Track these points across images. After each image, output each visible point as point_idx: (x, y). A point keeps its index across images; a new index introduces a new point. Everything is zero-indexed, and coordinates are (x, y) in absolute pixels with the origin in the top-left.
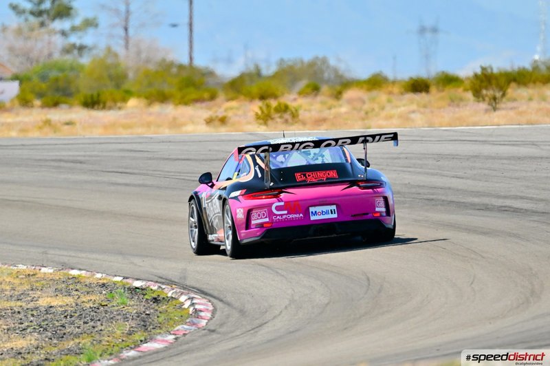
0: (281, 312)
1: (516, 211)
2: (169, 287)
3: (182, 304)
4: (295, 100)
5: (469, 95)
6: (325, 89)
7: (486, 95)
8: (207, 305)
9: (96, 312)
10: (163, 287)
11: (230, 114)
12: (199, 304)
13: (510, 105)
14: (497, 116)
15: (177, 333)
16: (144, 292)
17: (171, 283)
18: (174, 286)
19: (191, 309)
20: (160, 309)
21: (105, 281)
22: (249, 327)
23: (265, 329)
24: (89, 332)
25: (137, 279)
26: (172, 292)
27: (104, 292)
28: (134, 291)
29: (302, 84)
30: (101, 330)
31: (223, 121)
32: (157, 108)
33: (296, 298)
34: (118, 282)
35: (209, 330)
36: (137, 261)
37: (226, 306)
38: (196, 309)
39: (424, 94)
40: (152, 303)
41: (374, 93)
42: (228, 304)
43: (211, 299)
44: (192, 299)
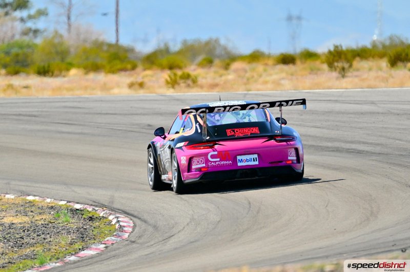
0: (184, 228)
1: (360, 152)
2: (101, 209)
3: (111, 221)
4: (195, 70)
5: (325, 67)
7: (338, 66)
8: (129, 223)
9: (46, 227)
10: (97, 209)
11: (146, 80)
12: (123, 222)
13: (355, 73)
14: (345, 82)
15: (107, 242)
16: (83, 212)
17: (103, 206)
18: (104, 208)
19: (117, 225)
20: (94, 225)
21: (53, 205)
22: (161, 239)
23: (172, 240)
24: (41, 242)
25: (78, 203)
26: (103, 212)
27: (52, 213)
28: (75, 212)
29: (200, 58)
30: (50, 241)
31: (141, 85)
33: (196, 217)
34: (62, 205)
36: (77, 189)
37: (144, 223)
38: (121, 226)
39: (291, 66)
40: (88, 221)
43: (132, 218)
44: (118, 218)
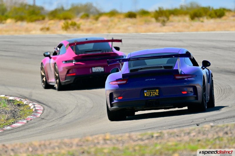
0: (72, 111)
2: (24, 100)
3: (30, 107)
4: (78, 20)
5: (154, 20)
6: (91, 16)
7: (161, 19)
8: (40, 107)
10: (22, 99)
11: (51, 26)
12: (37, 107)
13: (170, 24)
14: (165, 28)
15: (28, 119)
16: (14, 102)
17: (25, 98)
18: (27, 99)
19: (34, 109)
20: (21, 109)
22: (59, 117)
23: (66, 118)
25: (11, 96)
26: (26, 102)
28: (9, 101)
29: (82, 14)
31: (48, 29)
32: (19, 23)
33: (79, 105)
34: (2, 97)
35: (41, 118)
36: (11, 88)
37: (49, 108)
38: (36, 109)
39: (133, 19)
40: (17, 106)
41: (112, 18)
42: (50, 107)
43: (42, 105)
44: (34, 105)
